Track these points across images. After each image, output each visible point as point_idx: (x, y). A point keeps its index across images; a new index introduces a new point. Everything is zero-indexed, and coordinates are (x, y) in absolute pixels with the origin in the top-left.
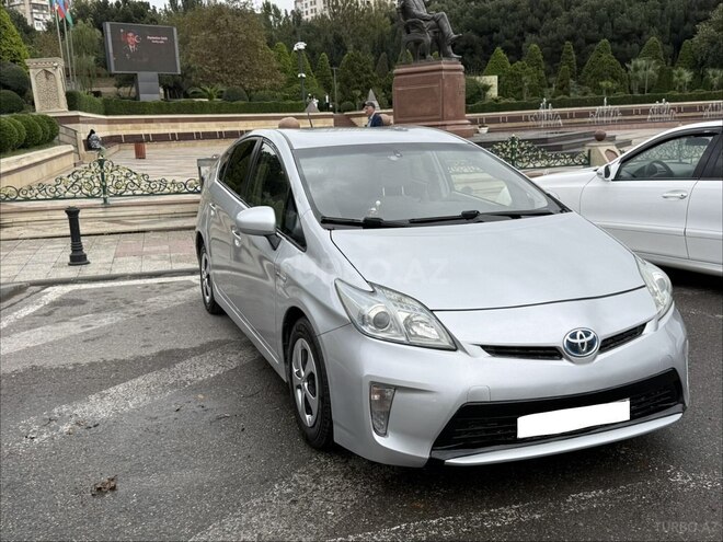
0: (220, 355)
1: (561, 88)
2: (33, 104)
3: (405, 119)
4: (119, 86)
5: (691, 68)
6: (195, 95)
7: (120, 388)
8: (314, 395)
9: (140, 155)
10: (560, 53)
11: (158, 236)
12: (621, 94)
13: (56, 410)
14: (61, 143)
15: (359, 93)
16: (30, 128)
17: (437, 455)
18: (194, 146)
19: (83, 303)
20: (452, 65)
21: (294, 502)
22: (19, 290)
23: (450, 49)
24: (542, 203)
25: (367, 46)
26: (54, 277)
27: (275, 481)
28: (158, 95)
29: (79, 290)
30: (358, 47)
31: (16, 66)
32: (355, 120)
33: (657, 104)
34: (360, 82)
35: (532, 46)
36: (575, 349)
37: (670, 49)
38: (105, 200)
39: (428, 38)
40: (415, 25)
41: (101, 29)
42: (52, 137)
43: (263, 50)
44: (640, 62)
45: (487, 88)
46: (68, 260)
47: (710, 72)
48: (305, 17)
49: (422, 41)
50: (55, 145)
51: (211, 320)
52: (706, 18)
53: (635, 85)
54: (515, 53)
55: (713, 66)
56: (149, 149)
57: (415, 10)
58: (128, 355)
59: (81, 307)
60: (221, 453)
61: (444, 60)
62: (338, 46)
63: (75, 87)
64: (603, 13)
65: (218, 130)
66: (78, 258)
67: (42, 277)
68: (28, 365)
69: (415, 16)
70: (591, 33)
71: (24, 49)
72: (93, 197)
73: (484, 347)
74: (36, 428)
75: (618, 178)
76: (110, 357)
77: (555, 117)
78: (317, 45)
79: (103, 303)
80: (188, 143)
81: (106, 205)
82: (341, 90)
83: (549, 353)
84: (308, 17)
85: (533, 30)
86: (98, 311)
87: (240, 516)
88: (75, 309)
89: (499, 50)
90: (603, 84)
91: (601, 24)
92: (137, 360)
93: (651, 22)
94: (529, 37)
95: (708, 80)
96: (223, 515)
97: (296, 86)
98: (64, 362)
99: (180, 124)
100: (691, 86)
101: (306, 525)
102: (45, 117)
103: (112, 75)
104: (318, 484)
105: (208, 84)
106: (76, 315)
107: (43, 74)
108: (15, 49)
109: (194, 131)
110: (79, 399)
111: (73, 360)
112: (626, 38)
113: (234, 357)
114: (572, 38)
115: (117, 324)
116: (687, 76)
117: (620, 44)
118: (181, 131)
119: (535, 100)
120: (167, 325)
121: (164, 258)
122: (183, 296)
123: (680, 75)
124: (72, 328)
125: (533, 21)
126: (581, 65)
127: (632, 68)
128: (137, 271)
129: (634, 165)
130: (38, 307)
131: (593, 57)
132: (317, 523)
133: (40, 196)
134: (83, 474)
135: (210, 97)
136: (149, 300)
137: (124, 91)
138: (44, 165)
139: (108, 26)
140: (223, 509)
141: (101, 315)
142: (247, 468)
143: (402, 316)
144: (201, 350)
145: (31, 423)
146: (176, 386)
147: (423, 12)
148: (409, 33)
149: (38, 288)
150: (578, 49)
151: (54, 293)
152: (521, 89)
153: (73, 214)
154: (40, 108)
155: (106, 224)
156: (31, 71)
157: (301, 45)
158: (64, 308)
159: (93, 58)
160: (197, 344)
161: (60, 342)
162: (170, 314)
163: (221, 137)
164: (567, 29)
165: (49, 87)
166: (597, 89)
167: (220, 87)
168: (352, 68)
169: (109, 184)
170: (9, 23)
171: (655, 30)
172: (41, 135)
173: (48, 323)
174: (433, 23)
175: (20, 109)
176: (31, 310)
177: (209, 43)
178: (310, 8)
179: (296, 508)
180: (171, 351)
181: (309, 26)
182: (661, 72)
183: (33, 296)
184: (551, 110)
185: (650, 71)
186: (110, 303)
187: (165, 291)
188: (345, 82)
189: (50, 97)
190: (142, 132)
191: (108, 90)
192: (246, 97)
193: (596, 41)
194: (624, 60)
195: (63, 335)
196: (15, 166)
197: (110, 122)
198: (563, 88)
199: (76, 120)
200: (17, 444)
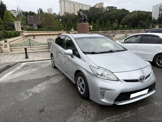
0: (58, 77)
1: (102, 28)
2: (15, 29)
3: (79, 32)
4: (30, 26)
5: (122, 25)
6: (43, 28)
7: (40, 85)
8: (84, 88)
9: (34, 38)
10: (102, 22)
11: (40, 53)
12: (112, 29)
13: (28, 90)
14: (20, 36)
15: (70, 28)
16: (15, 33)
17: (115, 103)
18: (43, 36)
19: (29, 66)
20: (87, 23)
21: (83, 113)
22: (16, 64)
23: (87, 21)
24: (122, 49)
25: (71, 20)
26: (23, 61)
27: (78, 107)
28: (37, 28)
29: (28, 64)
30: (69, 21)
31: (12, 22)
32: (70, 32)
33: (118, 31)
34: (70, 26)
35: (98, 21)
36: (141, 80)
37: (119, 22)
38: (30, 46)
39: (83, 19)
40: (81, 17)
41: (27, 17)
42: (19, 35)
43: (54, 20)
44: (114, 24)
45: (91, 28)
46: (25, 58)
47: (125, 26)
48: (60, 15)
49: (82, 19)
50: (19, 36)
51: (54, 70)
52: (124, 17)
53: (114, 28)
54: (95, 22)
55: (125, 25)
56: (36, 37)
57: (81, 14)
58: (40, 77)
59: (29, 67)
60: (64, 100)
61: (86, 23)
62: (66, 20)
63: (22, 26)
64: (108, 16)
65: (47, 34)
66: (27, 57)
67: (20, 61)
68: (20, 80)
69: (81, 15)
70: (106, 19)
71: (13, 20)
72: (28, 46)
73: (124, 80)
74: (24, 95)
75: (124, 43)
76: (36, 78)
77: (102, 32)
78: (63, 20)
79: (33, 66)
80: (42, 36)
81: (30, 47)
82: (67, 27)
83: (136, 81)
84: (61, 15)
85: (97, 18)
86: (32, 68)
87: (73, 117)
88: (28, 67)
89: (92, 21)
90: (109, 27)
91: (108, 18)
92: (42, 78)
93: (116, 17)
94: (97, 20)
95: (125, 27)
96: (69, 117)
97: (60, 27)
98: (27, 79)
99: (41, 33)
100: (122, 28)
101: (88, 119)
102: (18, 31)
103: (28, 24)
104: (87, 108)
105: (45, 26)
106: (28, 69)
107: (17, 24)
108: (12, 20)
109: (43, 34)
110: (32, 88)
111: (29, 79)
112: (112, 20)
113: (61, 77)
114: (104, 20)
115: (36, 70)
116: (121, 26)
117: (111, 21)
118: (41, 34)
119: (98, 30)
120: (46, 71)
121: (42, 57)
122: (48, 64)
123: (120, 26)
124: (28, 72)
125: (97, 17)
126: (105, 24)
127: (113, 25)
128: (38, 60)
129: (126, 41)
130: (20, 67)
131: (107, 23)
132: (90, 118)
133: (18, 46)
134: (36, 106)
135: (45, 28)
136: (41, 65)
137: (31, 27)
138: (18, 40)
139: (28, 16)
140: (69, 115)
141: (33, 69)
142: (71, 104)
143: (106, 73)
144: (54, 76)
145: (23, 94)
146: (51, 84)
147: (82, 15)
148: (80, 18)
149: (20, 63)
150: (105, 22)
151: (23, 64)
152: (96, 28)
153: (26, 49)
154: (16, 30)
155: (31, 51)
156: (15, 23)
157: (61, 20)
158: (26, 67)
159: (25, 22)
160: (53, 75)
161: (26, 74)
162: (46, 68)
163: (48, 35)
164: (103, 18)
165: (18, 26)
166: (108, 28)
167: (47, 27)
168: (69, 24)
169: (31, 43)
170: (10, 15)
171: (116, 19)
172: (17, 35)
173: (23, 70)
174: (84, 16)
175: (13, 30)
176: (19, 68)
177: (45, 19)
178: (61, 14)
179: (84, 114)
180: (48, 76)
181: (61, 17)
182: (118, 25)
183: (19, 65)
184: (101, 31)
185: (116, 25)
186: (34, 66)
187: (44, 63)
188: (68, 26)
189: (18, 28)
190: (34, 34)
191: (28, 27)
192: (52, 28)
193: (107, 20)
194: (112, 24)
195: (26, 73)
196: (13, 40)
197: (29, 32)
198: (103, 28)
199: (23, 32)
200: (21, 99)
